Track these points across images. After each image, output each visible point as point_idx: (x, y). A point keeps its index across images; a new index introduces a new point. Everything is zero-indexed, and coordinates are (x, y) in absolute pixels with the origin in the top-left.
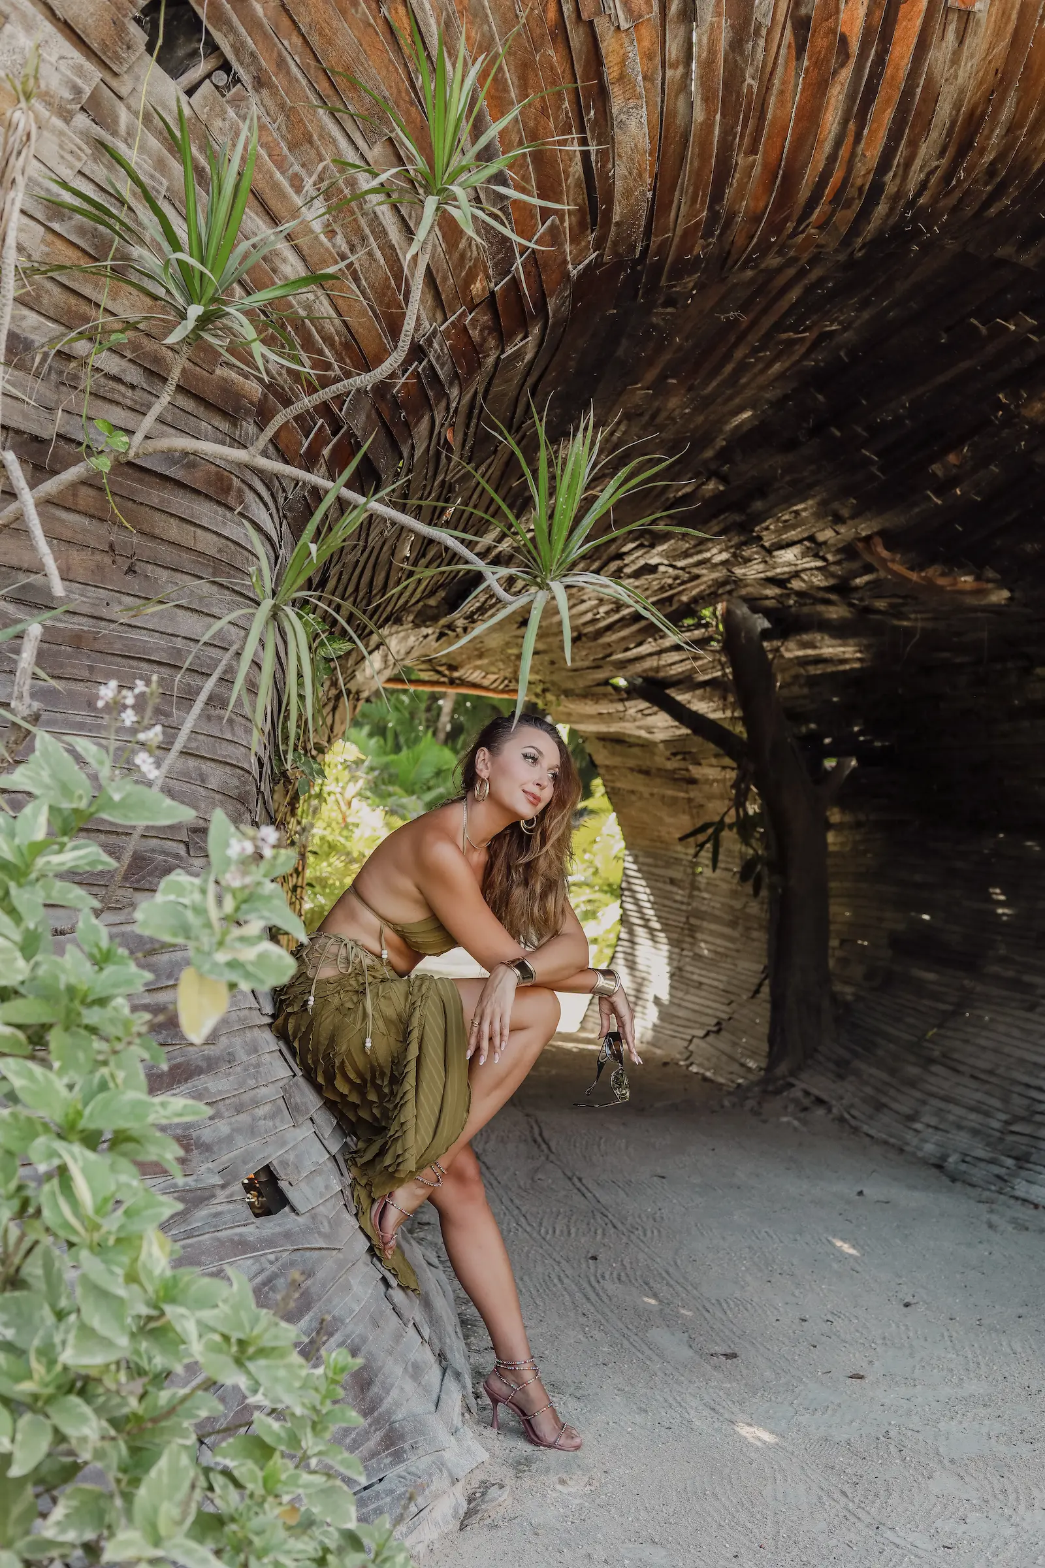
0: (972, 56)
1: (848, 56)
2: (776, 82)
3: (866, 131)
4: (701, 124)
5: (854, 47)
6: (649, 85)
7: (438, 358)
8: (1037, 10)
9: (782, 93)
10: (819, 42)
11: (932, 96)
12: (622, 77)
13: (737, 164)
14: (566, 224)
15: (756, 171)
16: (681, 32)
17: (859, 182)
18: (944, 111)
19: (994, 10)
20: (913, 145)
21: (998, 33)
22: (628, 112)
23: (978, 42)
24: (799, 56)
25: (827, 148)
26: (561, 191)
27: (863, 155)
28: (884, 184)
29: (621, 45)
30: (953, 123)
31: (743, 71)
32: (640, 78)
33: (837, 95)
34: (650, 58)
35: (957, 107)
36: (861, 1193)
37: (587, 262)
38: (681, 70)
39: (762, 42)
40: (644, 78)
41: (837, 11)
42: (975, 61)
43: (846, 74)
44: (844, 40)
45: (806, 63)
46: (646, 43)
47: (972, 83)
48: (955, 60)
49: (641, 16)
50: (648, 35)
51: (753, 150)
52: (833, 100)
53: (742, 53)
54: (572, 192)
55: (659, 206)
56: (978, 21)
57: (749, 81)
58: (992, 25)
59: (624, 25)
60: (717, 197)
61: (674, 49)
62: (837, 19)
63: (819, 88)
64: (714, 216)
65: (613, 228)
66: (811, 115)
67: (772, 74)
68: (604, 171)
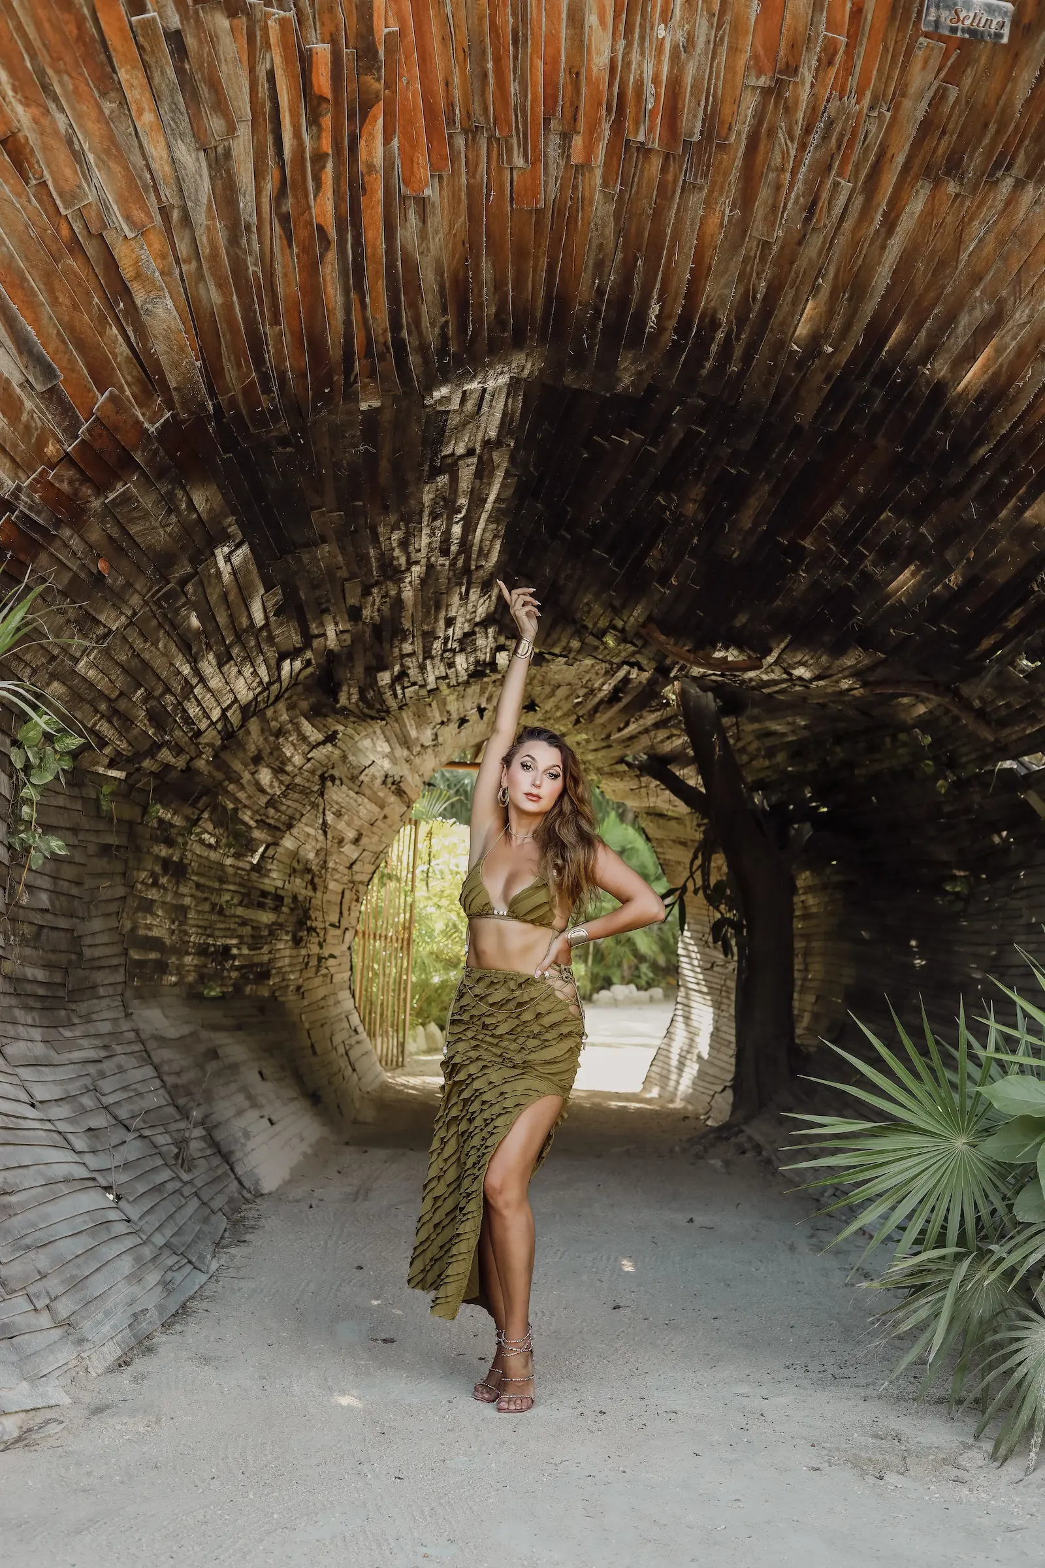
0: (437, 232)
1: (329, 243)
2: (278, 267)
3: (367, 300)
4: (222, 305)
5: (332, 234)
6: (168, 279)
7: (30, 508)
8: (481, 190)
9: (285, 275)
10: (301, 233)
11: (411, 268)
12: (138, 276)
13: (266, 334)
14: (128, 393)
15: (286, 339)
16: (187, 233)
17: (381, 339)
18: (428, 278)
19: (445, 193)
20: (414, 306)
21: (454, 211)
22: (152, 301)
23: (438, 219)
24: (290, 246)
25: (340, 314)
26: (113, 368)
27: (373, 318)
28: (403, 340)
29: (133, 251)
30: (442, 287)
31: (245, 261)
32: (157, 274)
33: (330, 272)
34: (163, 257)
35: (439, 272)
36: (691, 1220)
37: (162, 420)
38: (194, 264)
39: (255, 237)
40: (162, 274)
41: (309, 208)
42: (441, 235)
43: (332, 255)
44: (320, 228)
45: (295, 250)
46: (157, 246)
47: (445, 256)
48: (423, 236)
49: (144, 226)
50: (157, 241)
51: (276, 321)
52: (328, 278)
53: (239, 246)
54: (124, 368)
55: (212, 373)
56: (433, 203)
57: (251, 268)
58: (446, 205)
59: (130, 235)
60: (259, 361)
61: (183, 249)
62: (311, 213)
63: (312, 268)
64: (265, 378)
65: (174, 393)
66: (312, 289)
67: (271, 260)
68: (147, 351)
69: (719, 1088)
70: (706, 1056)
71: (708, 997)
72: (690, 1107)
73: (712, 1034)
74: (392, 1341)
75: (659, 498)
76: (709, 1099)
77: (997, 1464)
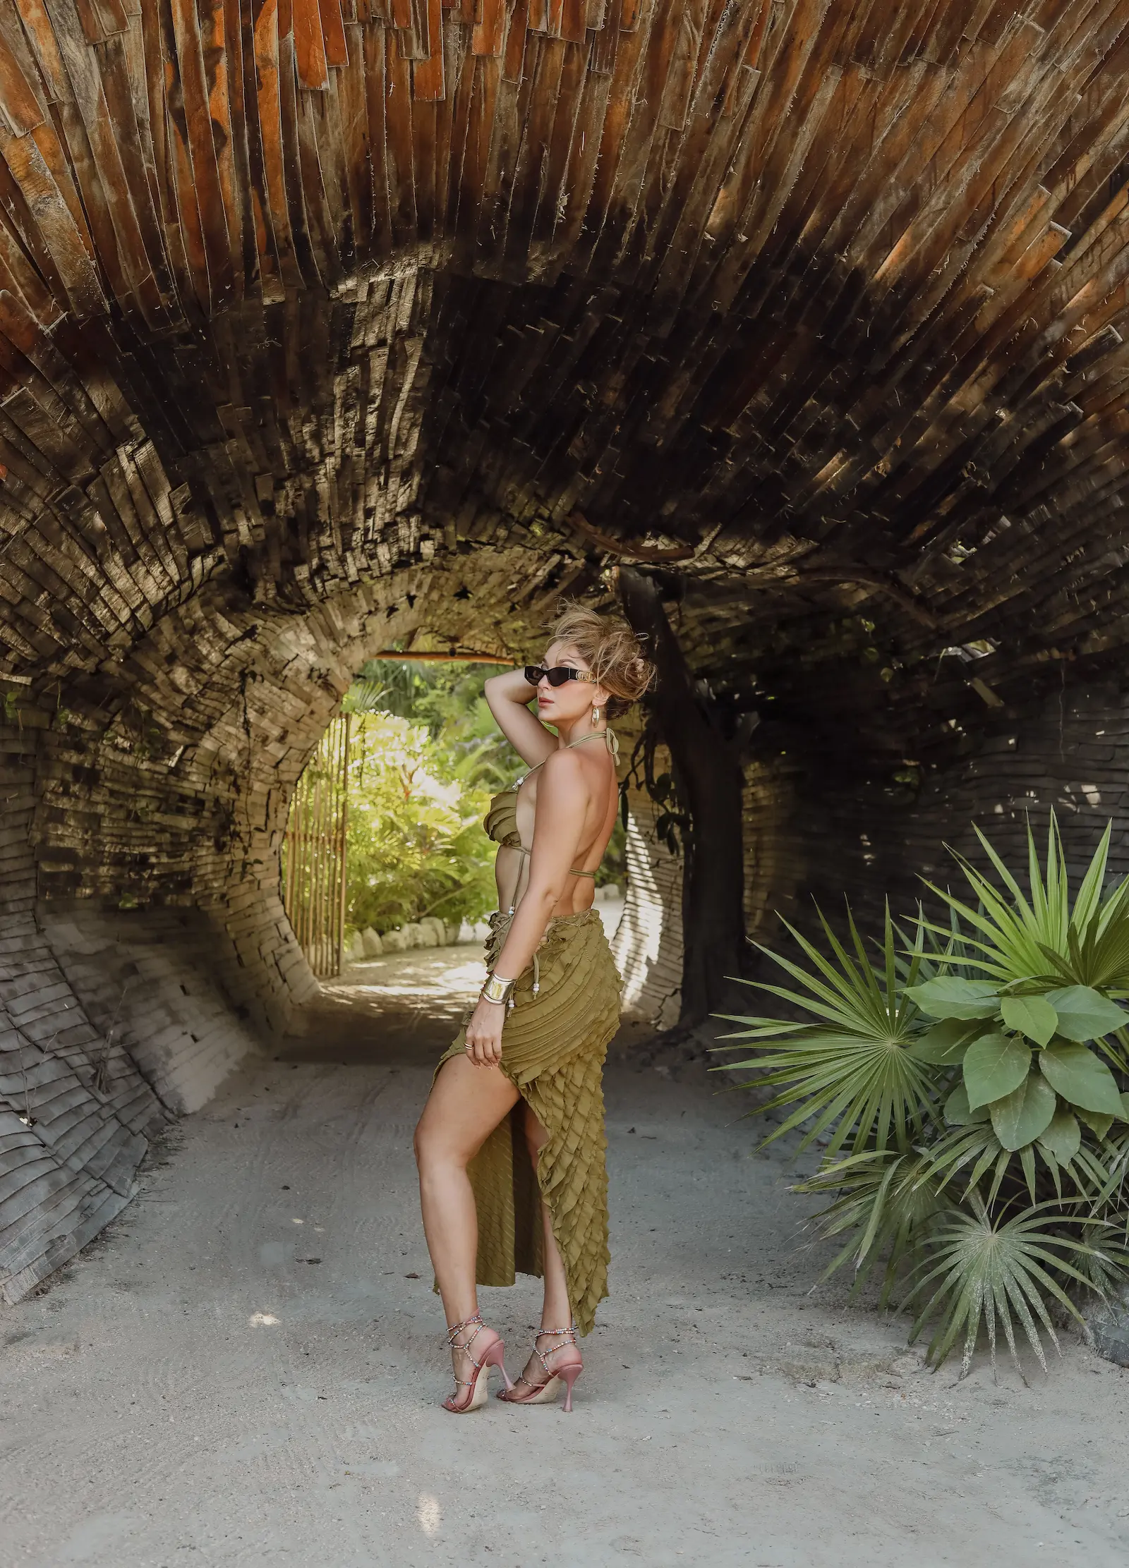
0: (336, 126)
1: (225, 138)
2: (174, 164)
3: (266, 195)
4: (116, 203)
5: (229, 129)
6: (59, 178)
8: (381, 86)
9: (181, 171)
10: (199, 129)
11: (311, 163)
12: (29, 175)
13: (162, 231)
14: (21, 294)
15: (184, 236)
16: (78, 131)
17: (282, 234)
18: (328, 172)
19: (343, 86)
20: (315, 200)
21: (353, 105)
22: (43, 201)
23: (338, 113)
24: (185, 142)
25: (238, 211)
26: (5, 270)
27: (273, 213)
28: (305, 235)
29: (22, 149)
30: (343, 181)
31: (139, 158)
32: (48, 173)
33: (227, 167)
34: (54, 155)
35: (340, 166)
36: (633, 1131)
37: (57, 321)
38: (86, 162)
39: (149, 134)
40: (53, 172)
41: (204, 103)
42: (340, 129)
43: (229, 151)
44: (216, 124)
45: (190, 146)
46: (47, 145)
47: (345, 148)
48: (322, 130)
49: (33, 124)
50: (47, 139)
51: (172, 218)
52: (225, 174)
53: (133, 143)
54: (17, 269)
55: (108, 271)
56: (332, 97)
57: (146, 165)
58: (345, 99)
59: (19, 134)
60: (156, 260)
61: (75, 147)
62: (205, 109)
63: (208, 163)
64: (163, 277)
65: (69, 294)
66: (210, 186)
67: (166, 156)
68: (39, 249)
69: (670, 991)
70: (655, 958)
71: (658, 896)
72: (641, 1012)
73: (662, 935)
74: (318, 1261)
75: (579, 387)
76: (660, 1002)
77: (930, 1369)
